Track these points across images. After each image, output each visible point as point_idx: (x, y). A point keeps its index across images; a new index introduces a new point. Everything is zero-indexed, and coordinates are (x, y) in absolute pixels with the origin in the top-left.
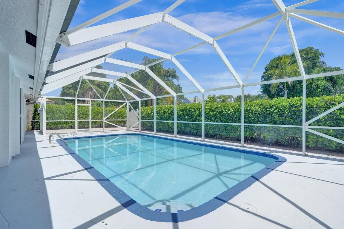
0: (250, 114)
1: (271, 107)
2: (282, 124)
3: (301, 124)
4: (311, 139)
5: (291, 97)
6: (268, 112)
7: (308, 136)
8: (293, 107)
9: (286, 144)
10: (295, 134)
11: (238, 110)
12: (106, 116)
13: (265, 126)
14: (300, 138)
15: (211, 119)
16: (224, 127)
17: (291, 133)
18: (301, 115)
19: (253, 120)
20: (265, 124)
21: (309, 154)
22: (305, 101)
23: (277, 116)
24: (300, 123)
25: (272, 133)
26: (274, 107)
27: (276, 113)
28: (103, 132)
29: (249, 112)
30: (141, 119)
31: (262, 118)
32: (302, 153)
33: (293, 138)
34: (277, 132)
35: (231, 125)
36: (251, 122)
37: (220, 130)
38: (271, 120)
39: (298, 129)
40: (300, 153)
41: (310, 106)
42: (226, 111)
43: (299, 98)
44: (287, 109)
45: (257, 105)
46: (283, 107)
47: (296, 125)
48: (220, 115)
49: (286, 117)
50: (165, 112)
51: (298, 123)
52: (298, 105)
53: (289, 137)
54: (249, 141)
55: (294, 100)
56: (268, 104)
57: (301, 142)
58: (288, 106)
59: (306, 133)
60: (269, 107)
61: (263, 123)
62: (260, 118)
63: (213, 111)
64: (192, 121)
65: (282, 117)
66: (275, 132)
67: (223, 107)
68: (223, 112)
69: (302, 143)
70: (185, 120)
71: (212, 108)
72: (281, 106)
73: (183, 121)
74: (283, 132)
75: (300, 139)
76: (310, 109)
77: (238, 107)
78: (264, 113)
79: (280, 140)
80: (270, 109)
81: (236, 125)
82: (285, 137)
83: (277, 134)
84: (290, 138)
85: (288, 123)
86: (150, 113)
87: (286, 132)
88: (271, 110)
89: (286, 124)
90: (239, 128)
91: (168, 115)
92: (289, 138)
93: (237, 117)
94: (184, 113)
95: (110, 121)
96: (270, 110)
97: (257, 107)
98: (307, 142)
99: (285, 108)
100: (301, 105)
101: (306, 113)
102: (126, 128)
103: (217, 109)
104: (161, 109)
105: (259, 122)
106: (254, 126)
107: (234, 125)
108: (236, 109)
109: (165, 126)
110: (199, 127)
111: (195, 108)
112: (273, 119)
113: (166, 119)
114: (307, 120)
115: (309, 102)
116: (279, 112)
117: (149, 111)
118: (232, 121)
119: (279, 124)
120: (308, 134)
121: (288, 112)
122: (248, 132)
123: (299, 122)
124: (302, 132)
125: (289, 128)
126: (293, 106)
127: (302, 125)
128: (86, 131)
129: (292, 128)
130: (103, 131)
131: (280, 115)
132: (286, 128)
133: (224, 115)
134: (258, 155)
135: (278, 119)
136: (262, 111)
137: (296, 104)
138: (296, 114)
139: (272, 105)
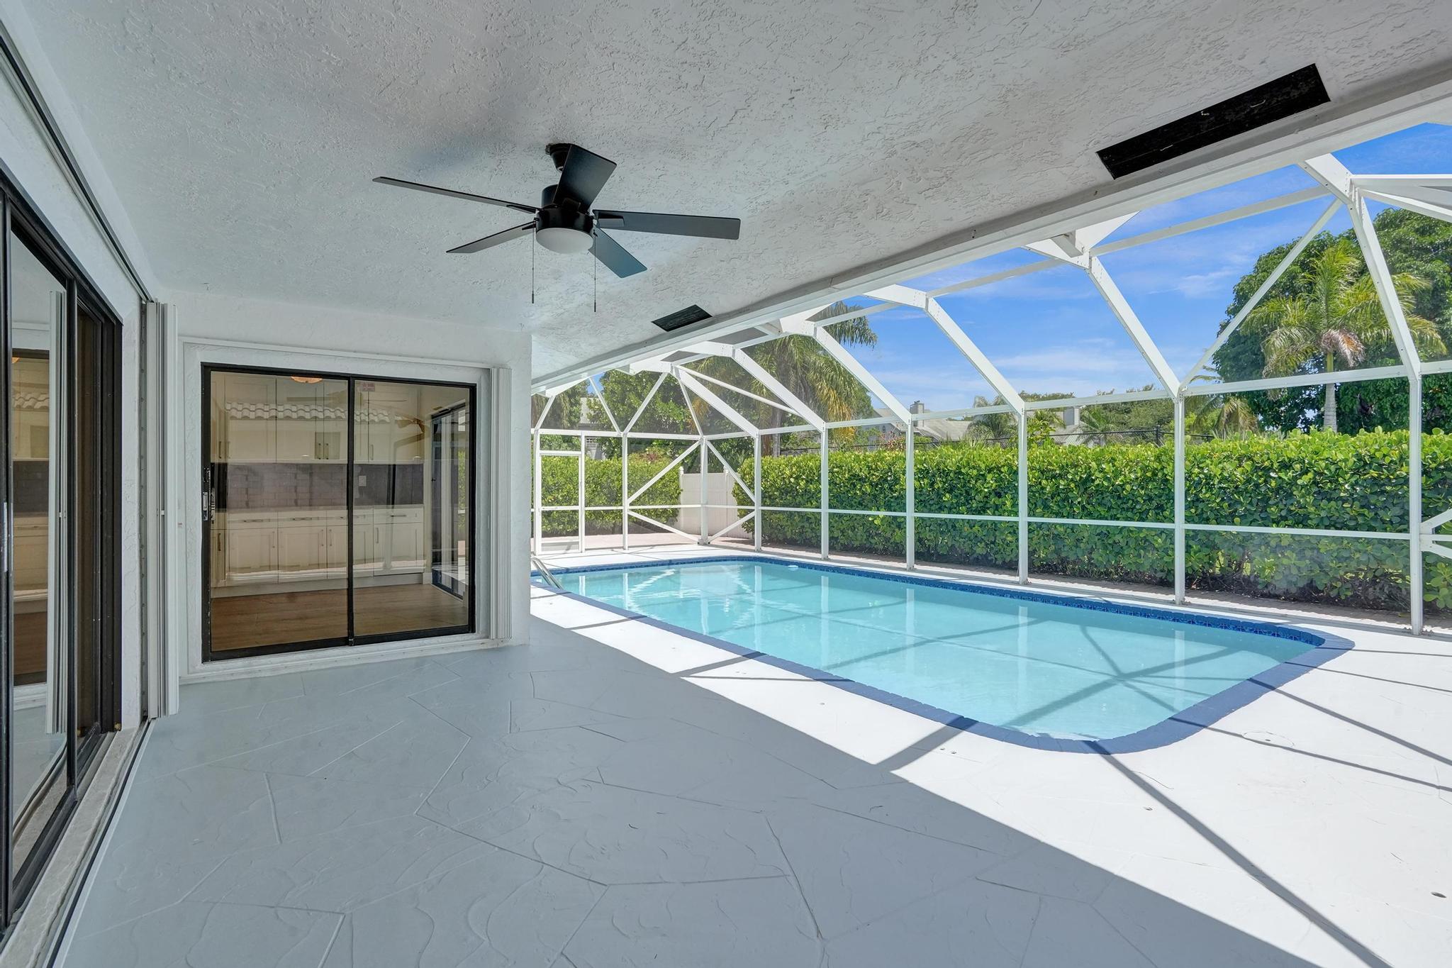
0: (1204, 490)
1: (1286, 466)
2: (1327, 527)
3: (1403, 527)
4: (1445, 580)
5: (1362, 430)
6: (1273, 484)
7: (1432, 568)
8: (1371, 468)
9: (1343, 597)
10: (1379, 561)
11: (1155, 474)
12: (633, 490)
13: (1260, 534)
14: (1402, 576)
15: (1046, 507)
16: (1099, 534)
17: (1364, 558)
18: (1405, 496)
19: (1212, 509)
20: (1259, 525)
21: (1437, 630)
22: (1421, 446)
23: (1310, 499)
24: (1401, 524)
25: (1290, 559)
26: (1298, 466)
27: (1303, 486)
28: (622, 550)
29: (1199, 483)
30: (764, 504)
31: (1251, 503)
32: (1408, 627)
33: (1375, 576)
34: (1308, 553)
35: (1125, 527)
36: (1205, 516)
37: (1082, 545)
38: (1283, 513)
39: (1391, 544)
40: (1402, 626)
41: (1440, 464)
42: (1106, 479)
43: (1393, 436)
44: (1347, 473)
45: (1228, 457)
46: (1333, 468)
47: (1385, 530)
48: (1082, 490)
49: (1344, 501)
50: (855, 479)
51: (1391, 522)
52: (1391, 461)
53: (1357, 574)
54: (1194, 587)
55: (1373, 440)
56: (1273, 457)
57: (1404, 592)
58: (1350, 464)
59: (1424, 560)
60: (1276, 465)
61: (1255, 520)
62: (1241, 503)
63: (1054, 477)
64: (970, 511)
65: (1329, 500)
66: (1301, 554)
67: (1094, 464)
68: (1093, 481)
69: (1409, 593)
70: (940, 510)
71: (1050, 464)
72: (1322, 464)
73: (930, 511)
74: (1335, 554)
75: (1400, 581)
76: (1439, 476)
77: (1156, 465)
78: (1257, 486)
79: (1321, 583)
80: (1280, 470)
81: (1148, 529)
82: (1342, 573)
83: (1308, 561)
84: (1361, 577)
85: (1352, 524)
86: (792, 480)
87: (1346, 554)
88: (1287, 476)
89: (1344, 526)
90: (1160, 540)
91: (868, 489)
92: (1357, 578)
93: (1150, 499)
94: (933, 483)
95: (643, 512)
96: (1282, 475)
97: (1229, 467)
98: (1426, 589)
99: (1341, 468)
100: (1403, 459)
101: (1423, 490)
102: (700, 537)
103: (1072, 471)
104: (840, 467)
105: (1237, 520)
106: (1216, 532)
107: (1140, 529)
108: (1145, 469)
109: (853, 528)
110: (997, 533)
111: (983, 466)
112: (1293, 508)
113: (861, 505)
114: (1427, 514)
115: (1435, 448)
116: (1315, 483)
117: (788, 472)
118: (1129, 514)
119: (1317, 527)
120: (1429, 562)
121: (1352, 486)
122: (1195, 553)
123: (1396, 520)
124: (1408, 557)
125: (1357, 539)
126: (1371, 464)
127: (1406, 531)
128: (569, 546)
129: (1369, 541)
130: (623, 548)
131: (1319, 493)
132: (1345, 542)
133: (1097, 491)
134: (1243, 630)
135: (1312, 509)
136: (1248, 481)
137: (1385, 456)
138: (1383, 492)
139: (1290, 459)
